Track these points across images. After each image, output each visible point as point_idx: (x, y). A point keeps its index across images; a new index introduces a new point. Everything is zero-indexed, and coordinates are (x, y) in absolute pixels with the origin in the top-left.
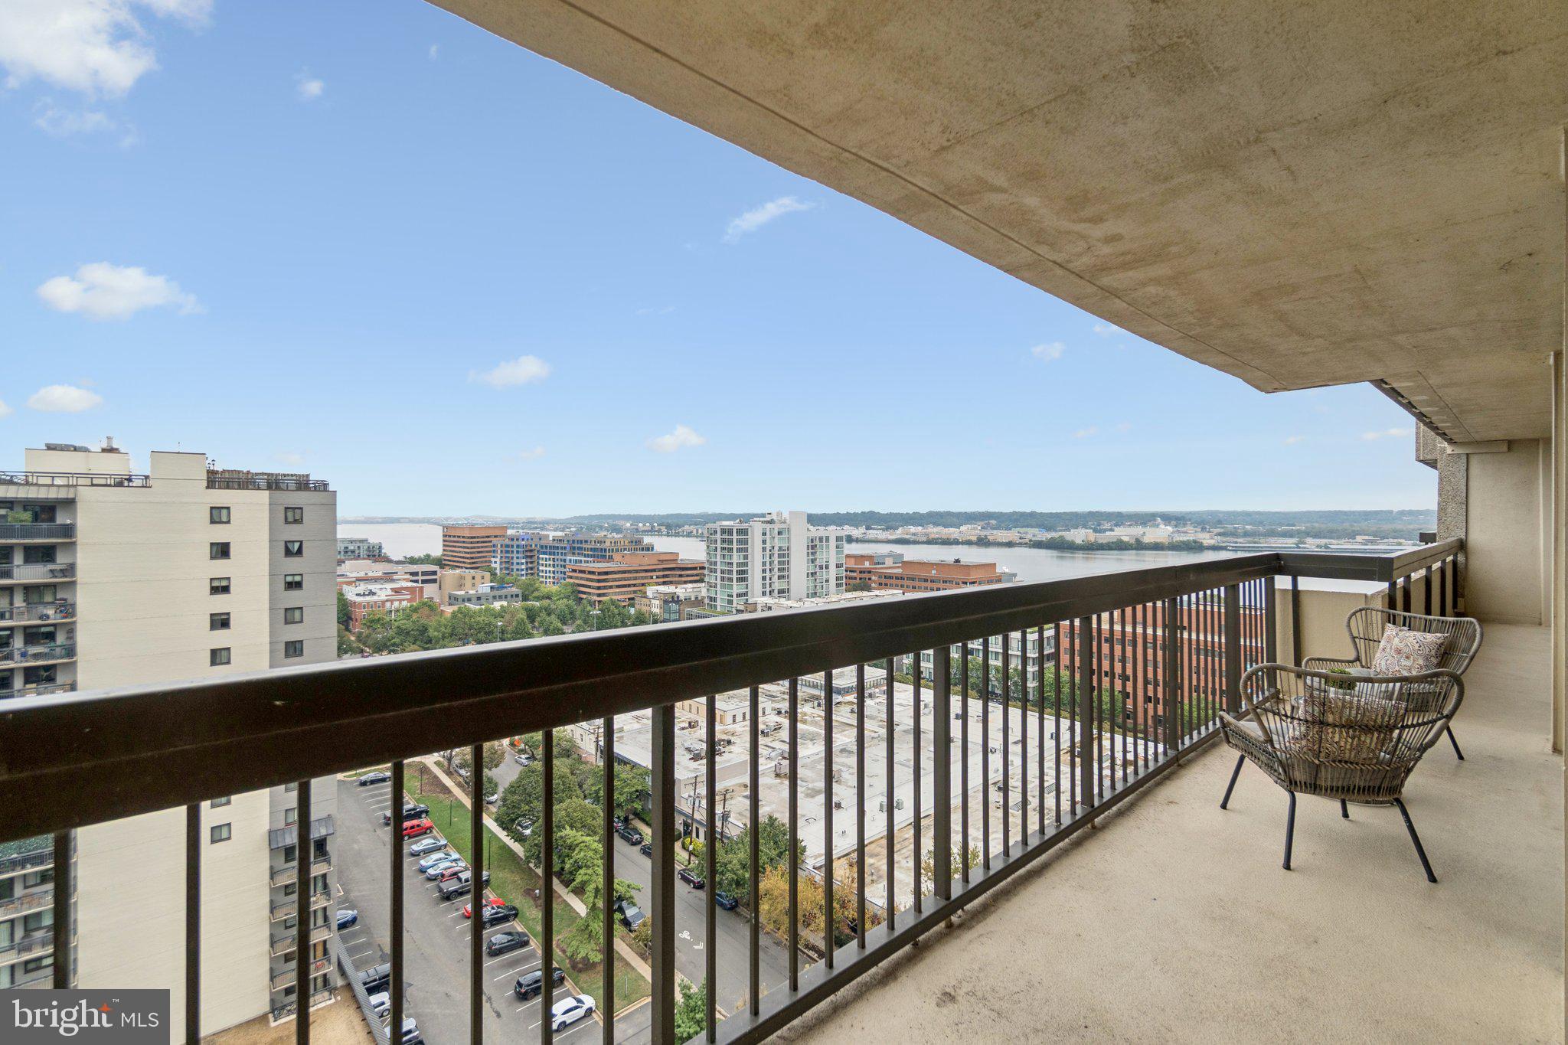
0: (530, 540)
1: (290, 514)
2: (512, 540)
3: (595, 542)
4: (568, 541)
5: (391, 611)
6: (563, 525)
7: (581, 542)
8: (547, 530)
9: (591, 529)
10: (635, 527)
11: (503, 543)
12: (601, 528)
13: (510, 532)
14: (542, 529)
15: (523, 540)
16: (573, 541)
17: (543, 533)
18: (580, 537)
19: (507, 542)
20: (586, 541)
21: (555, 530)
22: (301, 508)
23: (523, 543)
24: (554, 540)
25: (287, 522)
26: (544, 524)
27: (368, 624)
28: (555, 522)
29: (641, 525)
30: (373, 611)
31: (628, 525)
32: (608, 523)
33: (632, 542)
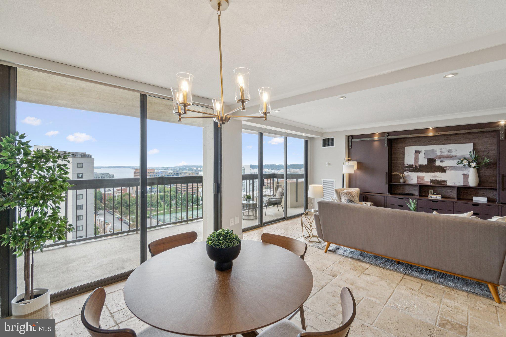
0: (162, 173)
1: (79, 165)
2: (156, 173)
3: (183, 174)
4: (174, 174)
5: (116, 196)
6: (173, 168)
7: (179, 174)
8: (169, 170)
9: (183, 170)
10: (197, 169)
11: (154, 174)
12: (186, 169)
13: (156, 171)
14: (167, 170)
15: (160, 173)
16: (176, 174)
17: (166, 171)
18: (178, 172)
19: (155, 174)
20: (180, 174)
21: (171, 170)
22: (83, 163)
23: (160, 174)
24: (170, 173)
25: (78, 167)
26: (167, 168)
27: (108, 200)
28: (171, 168)
29: (199, 168)
30: (110, 196)
31: (195, 168)
32: (189, 168)
33: (195, 174)
